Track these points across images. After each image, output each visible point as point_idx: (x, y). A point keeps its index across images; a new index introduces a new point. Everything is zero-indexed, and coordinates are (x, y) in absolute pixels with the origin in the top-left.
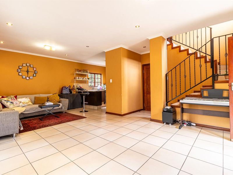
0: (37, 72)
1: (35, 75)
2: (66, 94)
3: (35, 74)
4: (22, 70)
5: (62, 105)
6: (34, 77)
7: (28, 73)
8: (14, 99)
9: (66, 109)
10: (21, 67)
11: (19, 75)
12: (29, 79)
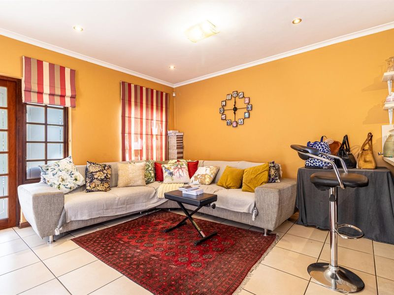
4: (225, 108)
5: (253, 205)
6: (245, 120)
7: (235, 113)
8: (181, 168)
9: (271, 226)
10: (224, 103)
11: (222, 119)
12: (237, 126)
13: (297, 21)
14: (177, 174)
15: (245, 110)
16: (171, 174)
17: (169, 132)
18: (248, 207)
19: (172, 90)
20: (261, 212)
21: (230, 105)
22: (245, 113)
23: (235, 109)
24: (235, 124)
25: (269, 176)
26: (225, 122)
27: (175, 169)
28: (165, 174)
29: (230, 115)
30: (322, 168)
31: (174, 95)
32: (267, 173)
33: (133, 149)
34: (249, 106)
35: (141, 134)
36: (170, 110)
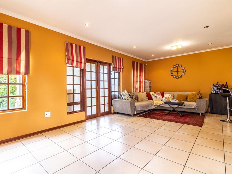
0: (185, 71)
1: (183, 74)
2: (216, 93)
3: (184, 72)
4: (173, 71)
5: (196, 106)
6: (182, 76)
7: (177, 73)
8: (159, 95)
9: (203, 112)
10: (172, 69)
11: (171, 75)
12: (178, 78)
13: (210, 44)
14: (158, 97)
15: (183, 72)
16: (156, 97)
17: (145, 80)
18: (194, 106)
19: (145, 62)
20: (199, 108)
21: (175, 70)
22: (182, 73)
23: (177, 71)
24: (177, 77)
25: (199, 96)
26: (173, 77)
27: (157, 95)
28: (153, 97)
29: (175, 74)
30: (219, 93)
31: (146, 65)
32: (198, 95)
33: (136, 87)
34: (184, 71)
35: (138, 81)
36: (145, 71)
